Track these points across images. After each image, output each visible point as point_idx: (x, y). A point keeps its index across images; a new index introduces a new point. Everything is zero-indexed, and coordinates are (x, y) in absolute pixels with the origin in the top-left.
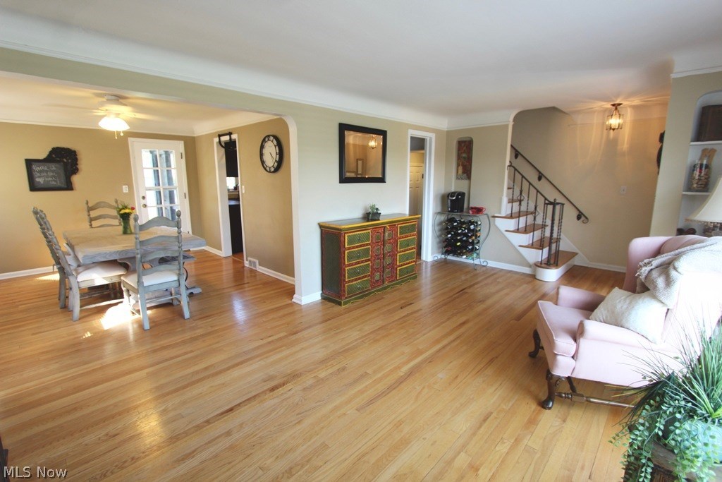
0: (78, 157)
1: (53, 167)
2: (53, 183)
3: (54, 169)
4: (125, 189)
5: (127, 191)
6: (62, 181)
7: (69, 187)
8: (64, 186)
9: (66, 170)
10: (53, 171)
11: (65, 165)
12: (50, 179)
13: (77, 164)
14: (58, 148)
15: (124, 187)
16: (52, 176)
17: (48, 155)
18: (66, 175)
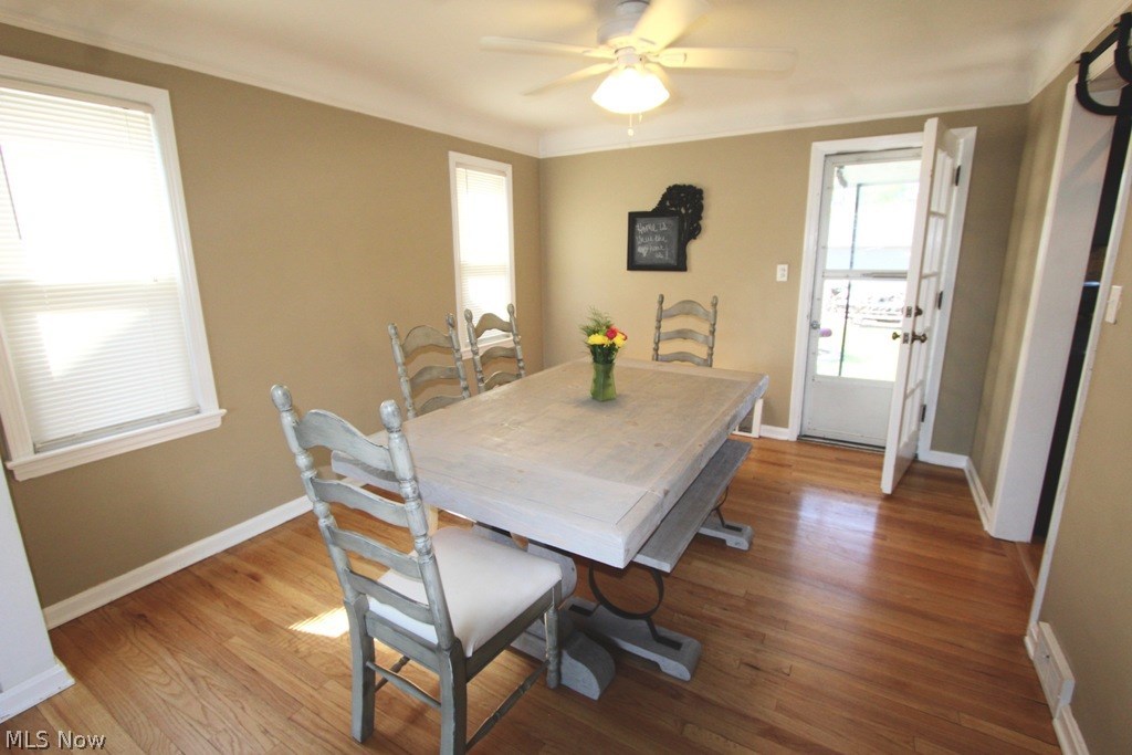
0: (705, 202)
1: (665, 224)
2: (659, 256)
3: (665, 228)
4: (781, 273)
5: (785, 279)
6: (673, 252)
7: (680, 264)
8: (673, 262)
9: (681, 231)
10: (662, 234)
11: (682, 218)
12: (656, 248)
13: (700, 218)
14: (675, 186)
15: (780, 267)
16: (661, 243)
17: (660, 202)
18: (679, 240)
